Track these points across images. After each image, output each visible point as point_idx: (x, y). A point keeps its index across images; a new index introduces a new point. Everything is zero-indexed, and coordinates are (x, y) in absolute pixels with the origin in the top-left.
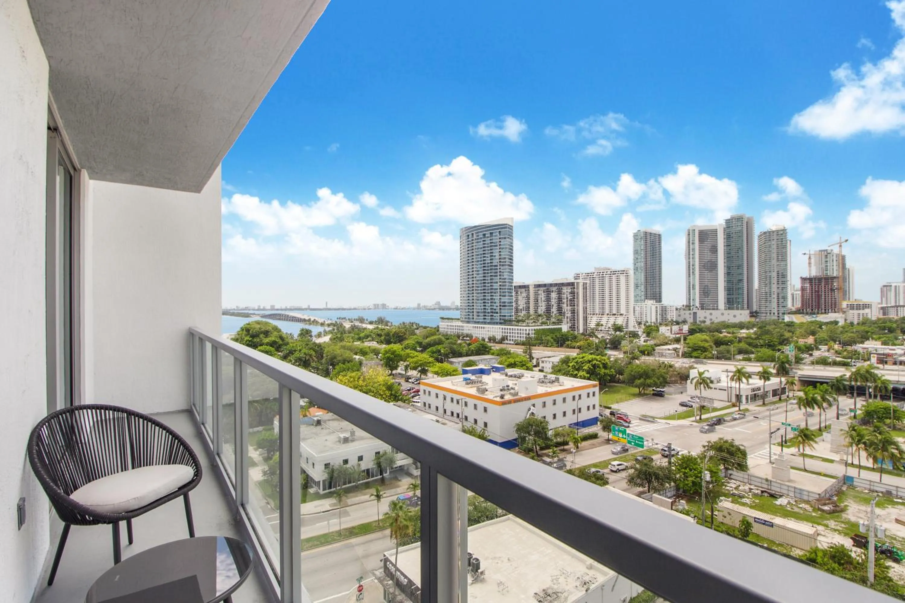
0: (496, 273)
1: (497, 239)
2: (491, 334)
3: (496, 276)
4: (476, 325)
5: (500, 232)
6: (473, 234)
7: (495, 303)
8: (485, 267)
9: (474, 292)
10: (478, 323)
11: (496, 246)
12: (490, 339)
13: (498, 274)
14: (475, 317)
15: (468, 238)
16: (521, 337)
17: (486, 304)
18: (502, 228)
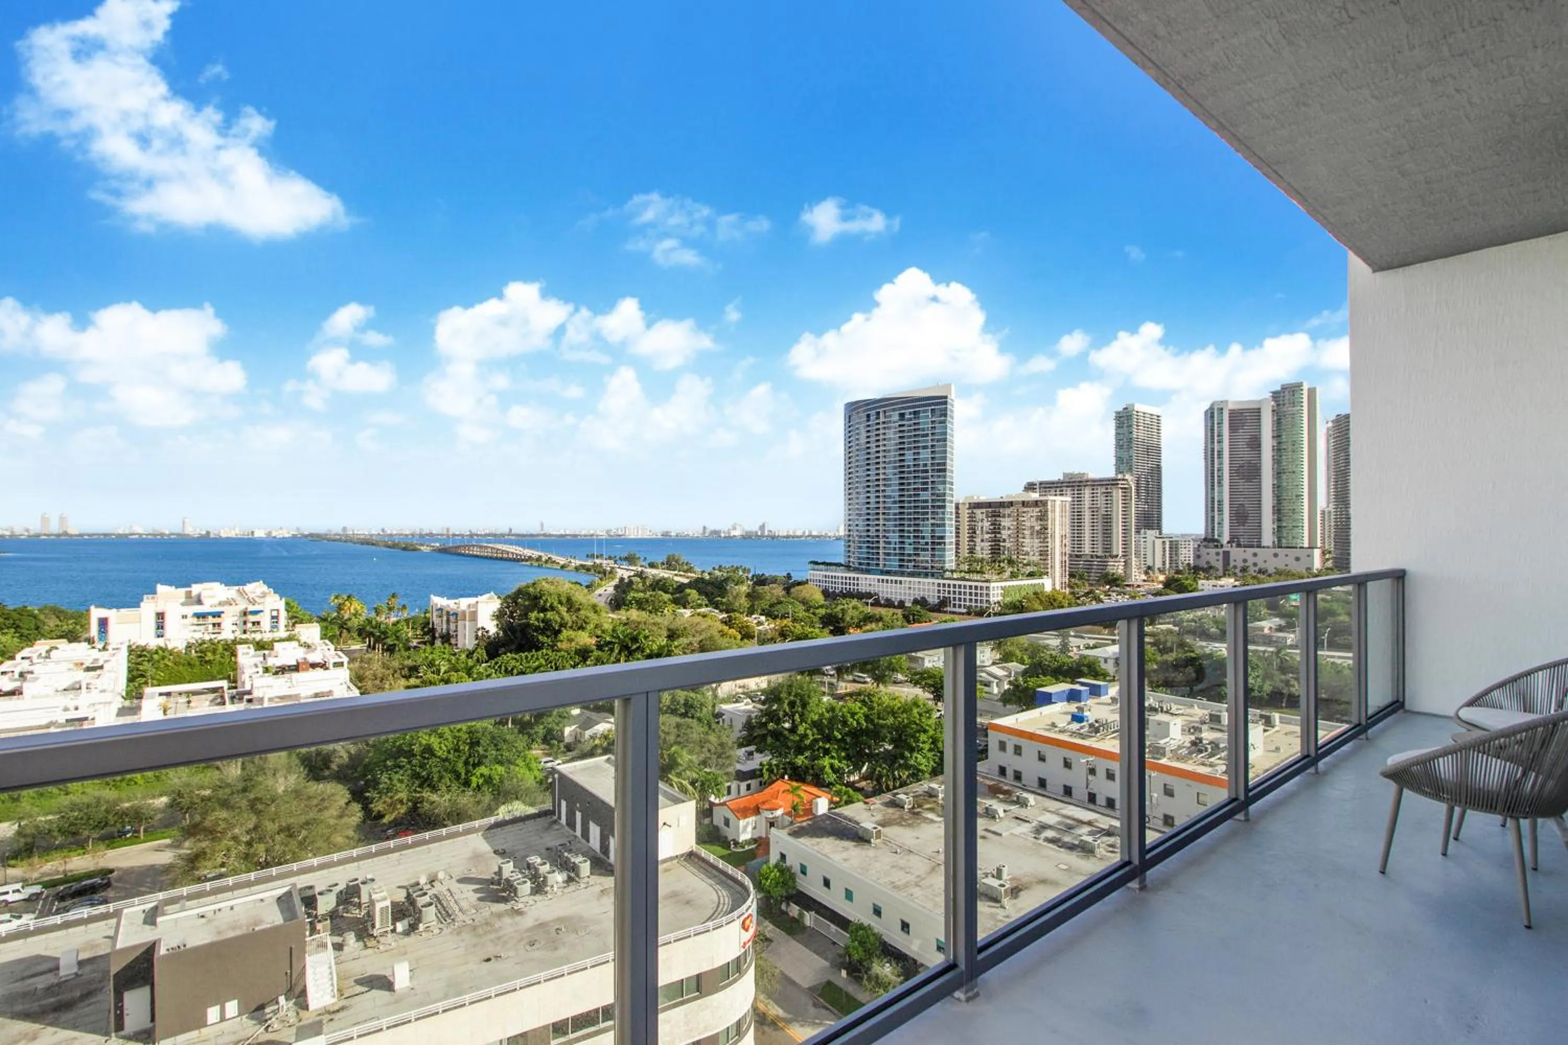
0: (926, 483)
1: (927, 423)
2: (918, 595)
3: (926, 489)
4: (885, 578)
5: (932, 410)
6: (878, 413)
7: (923, 538)
8: (903, 472)
9: (881, 516)
10: (888, 573)
11: (927, 435)
12: (916, 602)
13: (930, 486)
14: (881, 563)
15: (868, 420)
16: (976, 601)
17: (906, 540)
18: (938, 404)
